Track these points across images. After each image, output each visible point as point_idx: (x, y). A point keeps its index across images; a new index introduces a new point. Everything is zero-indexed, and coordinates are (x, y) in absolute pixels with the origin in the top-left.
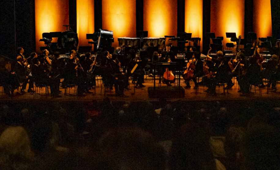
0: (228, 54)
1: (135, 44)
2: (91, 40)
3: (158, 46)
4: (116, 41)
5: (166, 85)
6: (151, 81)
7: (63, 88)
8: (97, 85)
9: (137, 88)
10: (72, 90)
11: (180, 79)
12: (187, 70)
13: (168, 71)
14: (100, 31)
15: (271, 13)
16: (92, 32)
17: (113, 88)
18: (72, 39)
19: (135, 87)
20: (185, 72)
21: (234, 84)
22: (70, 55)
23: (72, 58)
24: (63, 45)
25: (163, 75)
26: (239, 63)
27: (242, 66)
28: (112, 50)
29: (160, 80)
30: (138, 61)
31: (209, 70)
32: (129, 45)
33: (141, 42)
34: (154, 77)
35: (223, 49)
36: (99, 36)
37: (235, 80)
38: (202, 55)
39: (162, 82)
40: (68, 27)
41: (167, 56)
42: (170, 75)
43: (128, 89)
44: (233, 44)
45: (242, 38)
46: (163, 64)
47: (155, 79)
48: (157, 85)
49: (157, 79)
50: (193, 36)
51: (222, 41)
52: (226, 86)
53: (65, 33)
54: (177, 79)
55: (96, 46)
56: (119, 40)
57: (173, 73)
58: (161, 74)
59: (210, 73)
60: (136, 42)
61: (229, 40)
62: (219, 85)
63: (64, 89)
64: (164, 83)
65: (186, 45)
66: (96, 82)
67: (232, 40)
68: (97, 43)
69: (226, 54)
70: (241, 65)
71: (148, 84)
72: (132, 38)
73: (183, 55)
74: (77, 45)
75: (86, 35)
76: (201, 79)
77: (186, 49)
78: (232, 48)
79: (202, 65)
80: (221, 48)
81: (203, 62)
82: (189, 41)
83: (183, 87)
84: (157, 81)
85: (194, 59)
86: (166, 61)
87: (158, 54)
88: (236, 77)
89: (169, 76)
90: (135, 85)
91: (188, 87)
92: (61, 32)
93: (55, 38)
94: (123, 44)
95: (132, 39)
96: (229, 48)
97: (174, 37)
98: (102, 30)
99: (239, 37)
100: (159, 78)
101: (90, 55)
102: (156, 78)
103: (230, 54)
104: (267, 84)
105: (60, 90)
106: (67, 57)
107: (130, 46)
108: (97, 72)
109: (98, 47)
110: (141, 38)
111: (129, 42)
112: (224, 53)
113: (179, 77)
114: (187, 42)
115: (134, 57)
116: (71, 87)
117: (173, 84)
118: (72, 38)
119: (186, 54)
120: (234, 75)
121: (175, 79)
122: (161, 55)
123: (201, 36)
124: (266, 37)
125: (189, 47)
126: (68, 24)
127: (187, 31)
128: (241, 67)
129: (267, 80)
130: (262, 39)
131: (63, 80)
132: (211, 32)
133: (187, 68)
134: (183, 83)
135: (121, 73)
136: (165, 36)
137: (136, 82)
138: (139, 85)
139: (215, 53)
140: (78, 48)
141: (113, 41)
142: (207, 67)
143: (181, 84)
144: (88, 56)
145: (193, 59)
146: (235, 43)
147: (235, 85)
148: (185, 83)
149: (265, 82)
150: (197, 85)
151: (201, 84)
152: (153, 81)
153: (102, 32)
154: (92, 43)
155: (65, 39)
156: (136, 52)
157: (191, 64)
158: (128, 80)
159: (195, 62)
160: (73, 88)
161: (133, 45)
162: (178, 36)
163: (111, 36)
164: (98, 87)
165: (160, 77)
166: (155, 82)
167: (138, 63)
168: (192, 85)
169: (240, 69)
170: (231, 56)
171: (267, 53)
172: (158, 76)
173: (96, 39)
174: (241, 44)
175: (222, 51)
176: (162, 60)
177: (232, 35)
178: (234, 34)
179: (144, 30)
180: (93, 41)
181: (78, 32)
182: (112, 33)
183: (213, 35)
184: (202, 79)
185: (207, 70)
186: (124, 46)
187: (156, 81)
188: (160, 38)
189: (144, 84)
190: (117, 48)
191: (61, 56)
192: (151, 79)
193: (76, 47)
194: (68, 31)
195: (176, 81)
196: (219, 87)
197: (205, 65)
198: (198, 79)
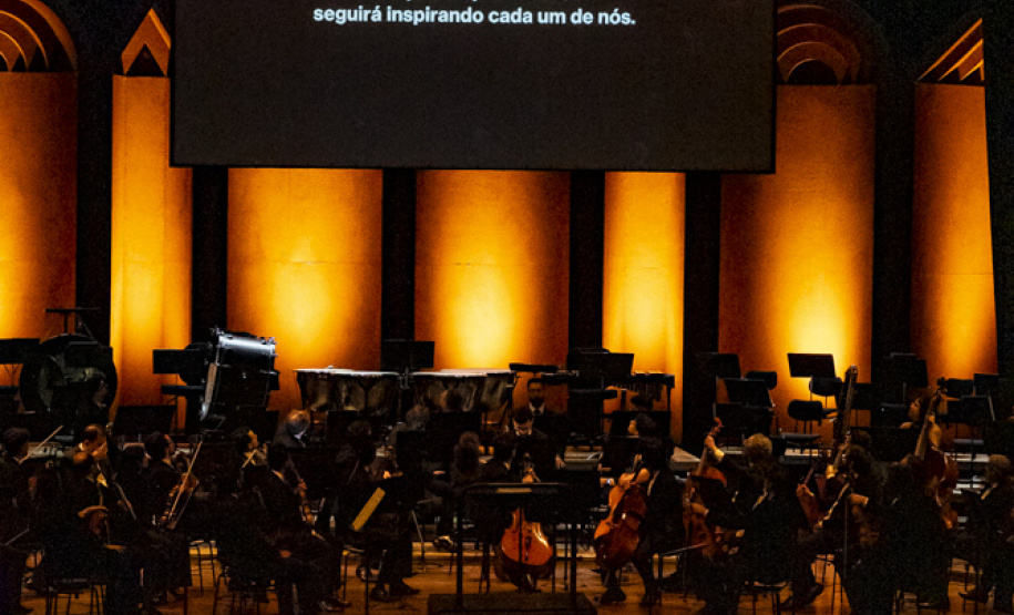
0: (797, 453)
1: (374, 401)
2: (175, 379)
3: (482, 408)
4: (288, 383)
5: (509, 587)
6: (446, 569)
7: (40, 594)
8: (196, 582)
9: (382, 600)
10: (81, 605)
11: (574, 562)
12: (610, 518)
13: (520, 524)
14: (216, 340)
15: (992, 271)
16: (178, 340)
17: (271, 596)
18: (89, 372)
19: (372, 596)
20: (602, 529)
21: (821, 588)
22: (75, 444)
23: (81, 457)
24: (46, 397)
25: (497, 541)
26: (848, 492)
27: (860, 505)
28: (268, 424)
29: (485, 563)
30: (387, 474)
31: (711, 521)
32: (348, 401)
33: (405, 392)
34: (460, 550)
35: (773, 427)
36: (212, 360)
37: (825, 570)
38: (680, 456)
39: (493, 576)
40: (71, 319)
41: (520, 457)
42: (529, 542)
43: (335, 603)
44: (818, 404)
45: (860, 380)
46: (501, 491)
47: (461, 562)
48: (469, 588)
49: (472, 561)
50: (638, 368)
51: (770, 392)
52: (785, 595)
53: (55, 346)
54: (566, 559)
55: (194, 406)
56: (303, 378)
57: (546, 534)
58: (489, 535)
59: (714, 536)
60: (378, 390)
61: (802, 387)
62: (755, 593)
63: (43, 602)
64: (504, 580)
65: (609, 405)
66: (194, 568)
67: (815, 388)
68: (203, 392)
69: (789, 452)
70: (856, 497)
71: (433, 581)
72: (363, 373)
73: (591, 450)
74: (108, 400)
75: (150, 356)
76: (670, 563)
77: (607, 426)
78: (815, 423)
79: (679, 500)
80: (764, 423)
81: (683, 485)
82: (620, 390)
83: (590, 598)
84: (472, 571)
85: (644, 471)
86: (515, 476)
87: (482, 449)
88: (830, 557)
89: (528, 546)
90: (372, 586)
91: (614, 596)
92: (37, 340)
93: (9, 366)
94: (322, 400)
95: (359, 378)
96: (801, 423)
97: (552, 368)
98: (227, 332)
99: (849, 373)
100: (480, 554)
101: (167, 444)
102: (466, 554)
103: (807, 453)
104: (971, 587)
105: (26, 604)
106: (60, 453)
107: (350, 408)
108: (197, 522)
109: (205, 408)
110: (402, 372)
111: (350, 390)
112: (780, 446)
113: (574, 551)
114: (613, 394)
115: (370, 456)
116: (76, 590)
117: (543, 585)
118: (89, 366)
119: (604, 450)
120: (823, 546)
121: (554, 561)
122: (491, 449)
123: (675, 368)
124: (972, 378)
125: (621, 418)
126: (70, 304)
127: (613, 343)
128: (855, 510)
129: (972, 570)
130: (952, 386)
131: (39, 557)
132: (721, 350)
133: (609, 509)
134: (589, 581)
135: (308, 527)
136: (512, 366)
137: (375, 572)
138: (387, 587)
139: (739, 444)
140: (113, 411)
141: (274, 382)
142: (698, 507)
143: (578, 583)
144: (158, 449)
145: (637, 471)
146: (830, 402)
147: (828, 592)
148: (599, 582)
149: (965, 578)
150: (655, 589)
151: (672, 585)
152: (454, 568)
153: (225, 341)
154: (177, 391)
155: (55, 372)
156: (378, 437)
157: (628, 492)
158: (337, 561)
159: (645, 484)
160: (85, 598)
161: (366, 403)
162: (569, 368)
163: (266, 360)
164: (201, 591)
165: (486, 551)
166: (460, 574)
167: (384, 484)
168: (634, 591)
169: (852, 518)
170: (811, 458)
171: (975, 450)
172: (477, 548)
173: (195, 374)
174: (857, 405)
175: (767, 434)
176: (494, 473)
177: (815, 366)
178: (827, 360)
179: (418, 338)
180: (181, 383)
181: (115, 341)
182: (270, 348)
183: (730, 364)
184: (680, 562)
185: (702, 521)
186: (322, 409)
187: (466, 569)
188: (490, 375)
189: (411, 582)
190: (294, 416)
191: (36, 451)
192: (445, 559)
193: (106, 410)
194: (71, 338)
195: (559, 572)
196: (755, 600)
197: (692, 501)
198: (661, 563)
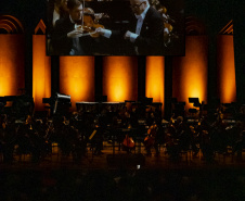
2: (48, 105)
3: (118, 111)
4: (74, 105)
6: (110, 148)
7: (18, 155)
8: (53, 152)
9: (96, 155)
10: (27, 157)
16: (48, 96)
17: (71, 155)
19: (94, 155)
24: (18, 109)
25: (122, 142)
33: (100, 107)
36: (56, 100)
38: (164, 121)
39: (121, 149)
41: (127, 122)
42: (130, 142)
44: (196, 109)
47: (114, 146)
48: (116, 152)
50: (154, 101)
51: (184, 106)
53: (20, 97)
54: (138, 146)
55: (52, 110)
56: (77, 104)
57: (133, 140)
60: (94, 107)
61: (192, 105)
65: (147, 110)
66: (53, 149)
67: (195, 106)
68: (54, 107)
69: (189, 120)
71: (107, 151)
73: (143, 120)
74: (33, 109)
75: (42, 99)
77: (147, 114)
78: (195, 114)
82: (150, 107)
84: (117, 149)
86: (126, 127)
87: (118, 120)
92: (16, 96)
94: (81, 109)
96: (191, 113)
97: (134, 101)
99: (202, 102)
100: (118, 145)
104: (231, 151)
107: (88, 111)
109: (55, 111)
110: (100, 102)
111: (87, 107)
115: (92, 122)
118: (28, 102)
121: (135, 146)
123: (162, 101)
124: (231, 103)
125: (150, 112)
126: (24, 88)
127: (148, 96)
132: (173, 96)
134: (143, 151)
136: (125, 101)
138: (97, 152)
141: (70, 105)
145: (154, 125)
149: (230, 149)
153: (59, 96)
156: (94, 117)
159: (156, 129)
161: (92, 110)
162: (138, 101)
165: (120, 144)
166: (114, 149)
167: (96, 129)
171: (232, 119)
173: (52, 104)
174: (204, 109)
178: (197, 99)
179: (103, 95)
181: (34, 96)
182: (69, 97)
188: (120, 103)
189: (103, 151)
191: (17, 122)
193: (32, 112)
194: (23, 95)
